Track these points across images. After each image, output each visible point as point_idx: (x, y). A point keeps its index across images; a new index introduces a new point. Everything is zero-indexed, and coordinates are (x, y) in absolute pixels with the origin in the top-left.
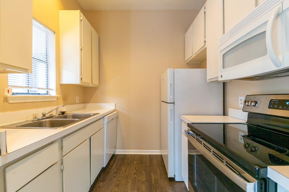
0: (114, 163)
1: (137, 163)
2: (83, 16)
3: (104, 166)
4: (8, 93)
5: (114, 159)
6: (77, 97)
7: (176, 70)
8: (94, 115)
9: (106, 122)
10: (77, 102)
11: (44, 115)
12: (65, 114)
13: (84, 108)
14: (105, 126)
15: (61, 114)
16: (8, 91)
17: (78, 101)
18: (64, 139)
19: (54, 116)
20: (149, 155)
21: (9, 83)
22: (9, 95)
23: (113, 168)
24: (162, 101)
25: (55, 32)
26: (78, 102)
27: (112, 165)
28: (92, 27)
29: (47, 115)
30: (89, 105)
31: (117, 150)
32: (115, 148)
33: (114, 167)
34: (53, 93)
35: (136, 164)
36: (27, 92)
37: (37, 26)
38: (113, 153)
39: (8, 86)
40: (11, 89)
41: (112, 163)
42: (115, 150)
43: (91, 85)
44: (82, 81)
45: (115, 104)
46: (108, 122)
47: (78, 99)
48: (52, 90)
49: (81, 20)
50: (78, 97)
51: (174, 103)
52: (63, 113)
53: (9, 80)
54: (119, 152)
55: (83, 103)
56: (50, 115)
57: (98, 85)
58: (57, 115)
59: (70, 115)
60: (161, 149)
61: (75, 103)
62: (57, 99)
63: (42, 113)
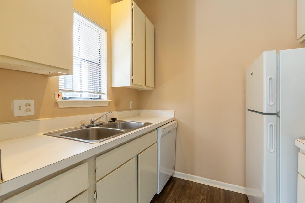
0: (171, 189)
1: (204, 199)
2: (135, 4)
3: (158, 193)
4: (59, 97)
5: (172, 184)
6: (130, 102)
7: (281, 52)
8: (146, 124)
9: (160, 135)
10: (130, 108)
11: (93, 122)
12: (116, 122)
13: (138, 115)
14: (159, 141)
15: (111, 121)
16: (59, 95)
17: (131, 106)
18: (97, 158)
19: (103, 124)
20: (225, 191)
21: (59, 86)
22: (59, 100)
23: (169, 197)
24: (249, 110)
25: (106, 30)
26: (132, 108)
27: (169, 193)
28: (146, 17)
29: (96, 123)
30: (144, 112)
31: (176, 172)
32: (173, 169)
33: (171, 196)
34: (105, 98)
35: (202, 200)
36: (80, 97)
37: (89, 26)
38: (171, 175)
39: (58, 90)
40: (61, 93)
41: (169, 189)
42: (173, 171)
43: (145, 88)
44: (133, 83)
45: (174, 111)
46: (163, 136)
47: (131, 104)
48: (104, 94)
49: (133, 9)
50: (132, 102)
51: (277, 114)
52: (114, 120)
53: (59, 84)
54: (179, 175)
55: (138, 109)
56: (99, 123)
57: (154, 87)
58: (107, 123)
59: (120, 123)
60: (245, 186)
61: (128, 109)
62: (109, 104)
63: (91, 120)
